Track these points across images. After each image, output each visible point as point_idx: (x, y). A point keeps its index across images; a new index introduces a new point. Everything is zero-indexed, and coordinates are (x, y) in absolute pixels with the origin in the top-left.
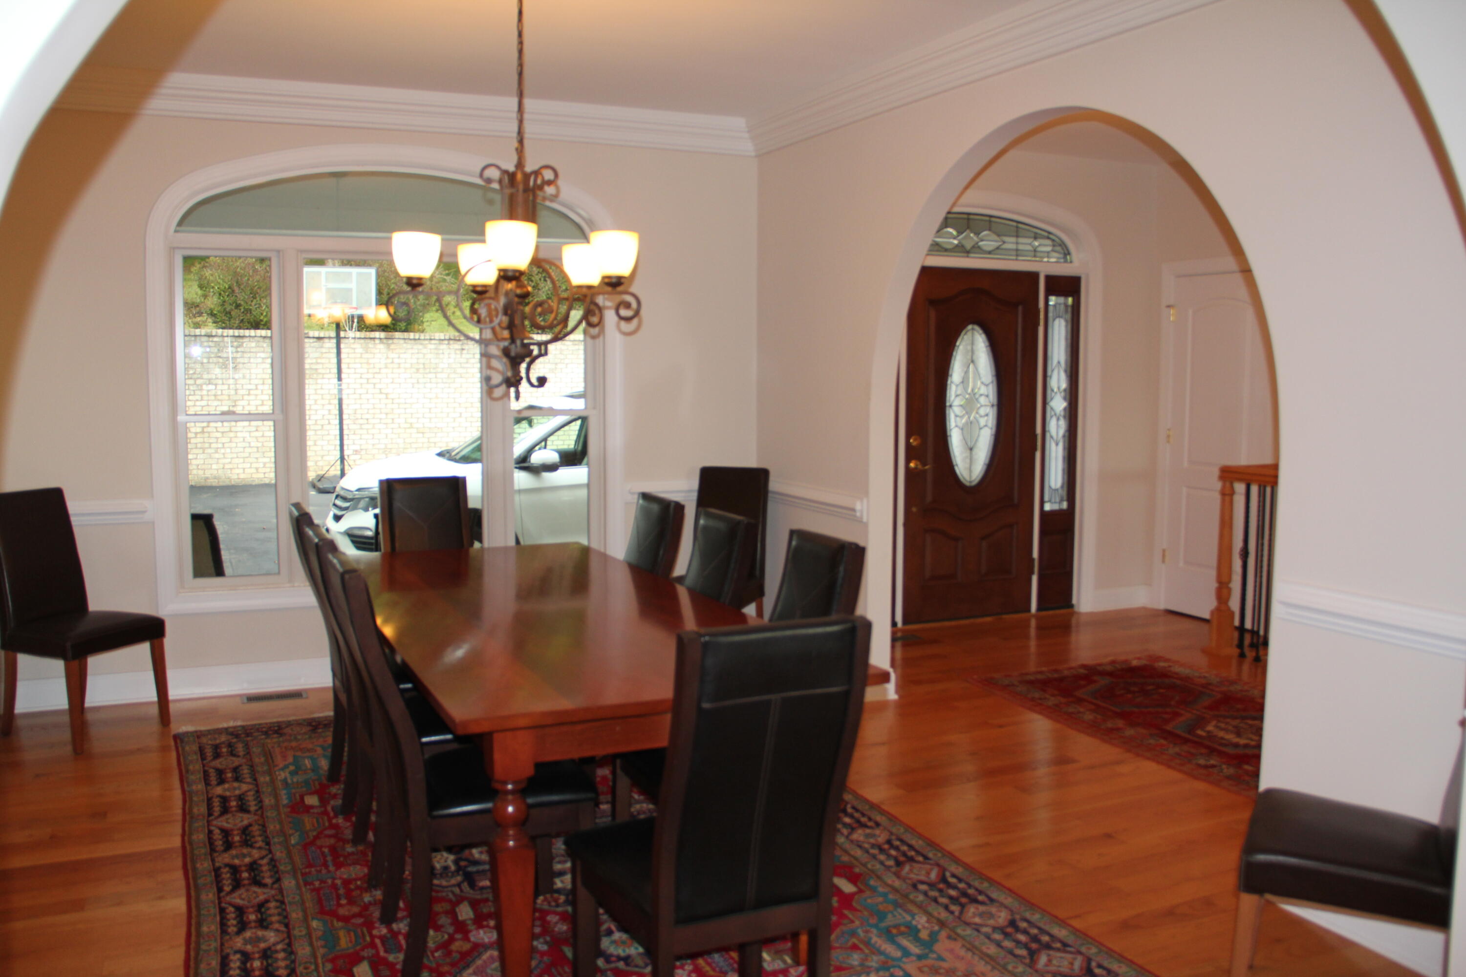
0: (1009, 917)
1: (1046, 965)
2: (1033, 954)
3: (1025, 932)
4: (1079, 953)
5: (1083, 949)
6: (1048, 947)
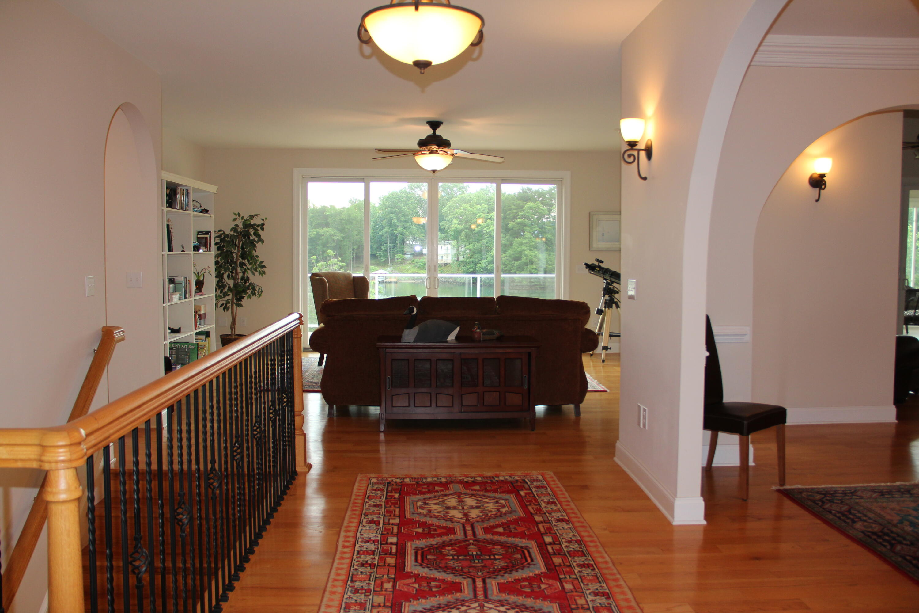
0: (854, 525)
1: (844, 507)
2: (849, 511)
3: (848, 519)
4: (825, 509)
5: (822, 510)
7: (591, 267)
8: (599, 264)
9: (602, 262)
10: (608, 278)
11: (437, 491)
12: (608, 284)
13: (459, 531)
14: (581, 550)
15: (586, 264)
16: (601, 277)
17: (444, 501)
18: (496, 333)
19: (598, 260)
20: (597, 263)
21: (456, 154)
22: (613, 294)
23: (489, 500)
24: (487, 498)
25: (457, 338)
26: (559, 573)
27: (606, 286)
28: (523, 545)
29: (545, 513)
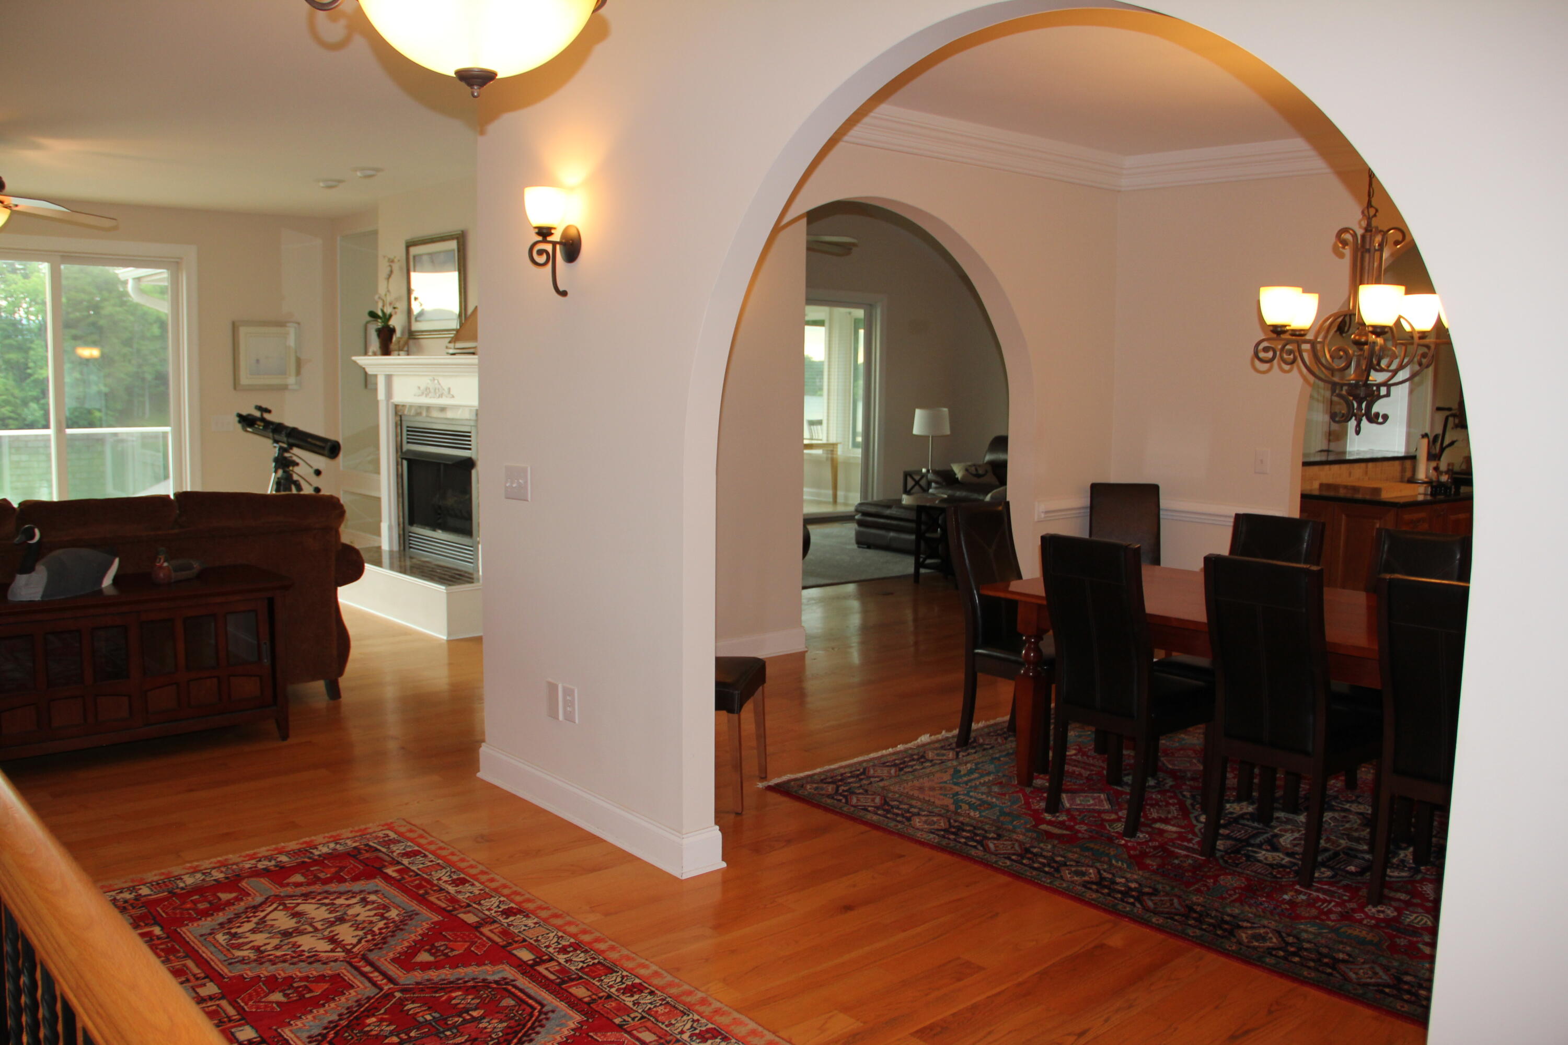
0: (912, 822)
1: (875, 798)
2: (886, 803)
3: (897, 815)
4: (855, 806)
5: (852, 809)
6: (878, 808)
7: (246, 421)
8: (262, 415)
9: (269, 411)
10: (285, 439)
11: (229, 903)
12: (282, 450)
13: (355, 978)
14: (596, 961)
15: (240, 416)
16: (268, 437)
17: (263, 921)
18: (196, 566)
19: (259, 408)
20: (257, 414)
21: (16, 206)
22: (291, 468)
23: (347, 899)
24: (339, 897)
25: (116, 580)
26: (606, 1015)
27: (279, 454)
28: (497, 977)
29: (469, 905)
